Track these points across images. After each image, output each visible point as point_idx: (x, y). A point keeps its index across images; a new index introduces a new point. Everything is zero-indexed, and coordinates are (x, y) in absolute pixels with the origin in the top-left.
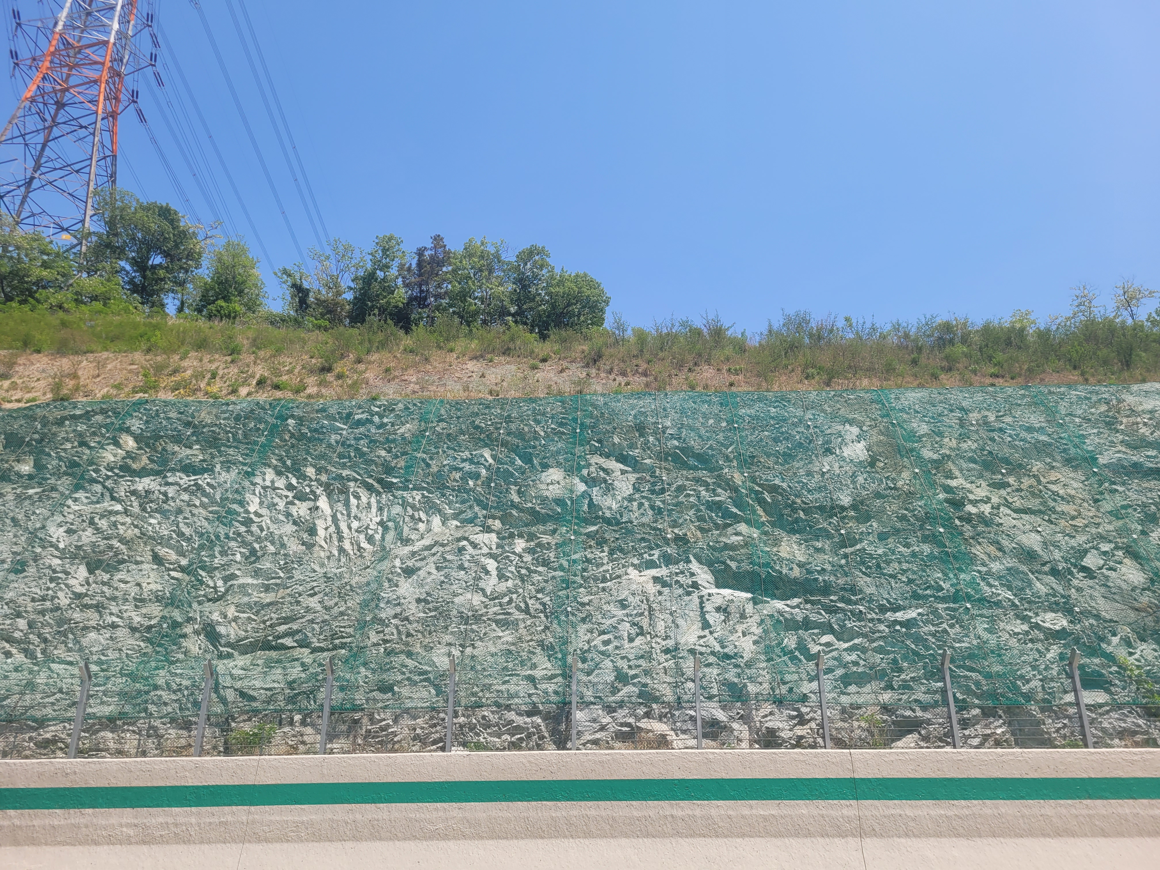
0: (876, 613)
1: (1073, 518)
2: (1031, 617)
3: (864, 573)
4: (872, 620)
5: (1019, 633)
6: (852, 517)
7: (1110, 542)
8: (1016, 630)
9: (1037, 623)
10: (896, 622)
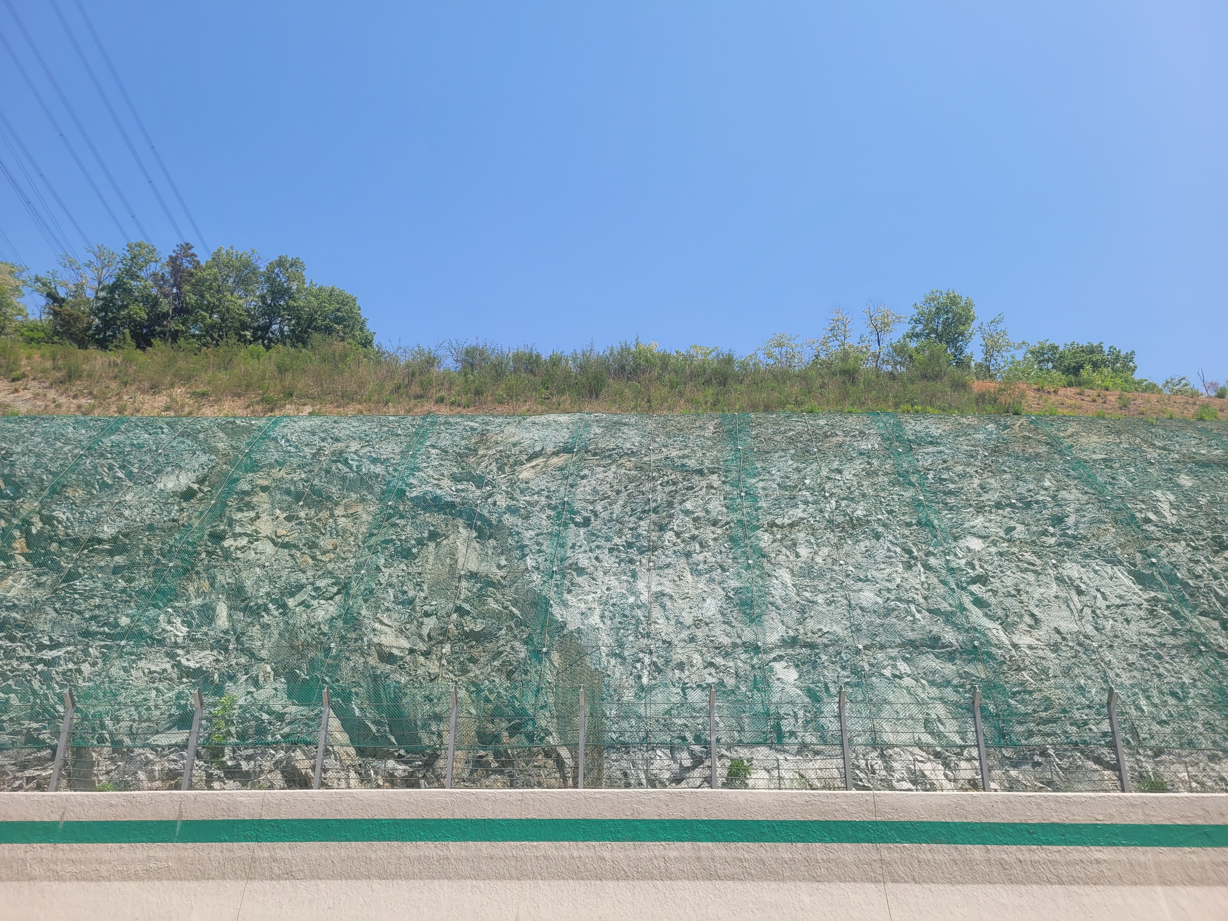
0: (31, 651)
1: (324, 553)
2: (178, 655)
3: (55, 610)
4: (20, 659)
5: (156, 672)
6: (103, 551)
7: (334, 577)
8: (153, 668)
9: (179, 661)
10: (41, 661)
